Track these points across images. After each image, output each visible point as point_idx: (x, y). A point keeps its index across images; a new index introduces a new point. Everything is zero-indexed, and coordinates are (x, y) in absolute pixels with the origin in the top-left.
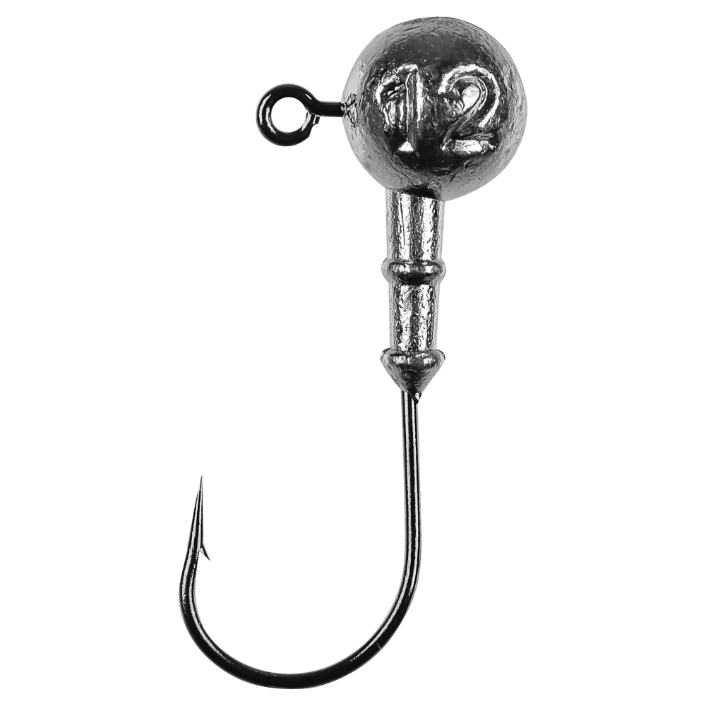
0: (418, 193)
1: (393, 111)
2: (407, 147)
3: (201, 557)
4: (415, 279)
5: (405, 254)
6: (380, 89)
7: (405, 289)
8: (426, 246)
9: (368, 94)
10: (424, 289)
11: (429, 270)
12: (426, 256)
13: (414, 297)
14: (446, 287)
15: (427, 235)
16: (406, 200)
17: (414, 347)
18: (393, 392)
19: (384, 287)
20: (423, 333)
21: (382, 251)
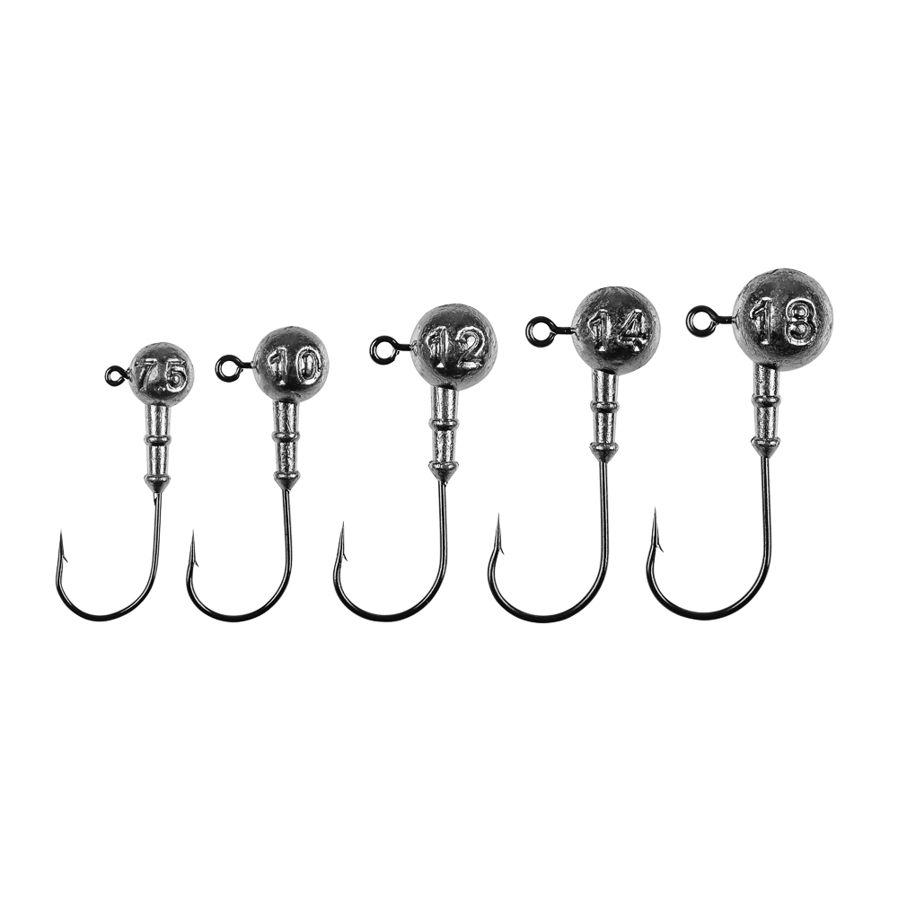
0: (446, 387)
1: (434, 348)
2: (441, 365)
3: (343, 559)
4: (445, 428)
5: (440, 416)
6: (428, 338)
7: (440, 432)
8: (450, 413)
9: (422, 340)
10: (449, 432)
11: (451, 423)
12: (450, 417)
13: (444, 436)
14: (459, 432)
15: (450, 407)
16: (440, 390)
17: (444, 460)
18: (435, 481)
19: (430, 432)
20: (448, 453)
21: (429, 415)
